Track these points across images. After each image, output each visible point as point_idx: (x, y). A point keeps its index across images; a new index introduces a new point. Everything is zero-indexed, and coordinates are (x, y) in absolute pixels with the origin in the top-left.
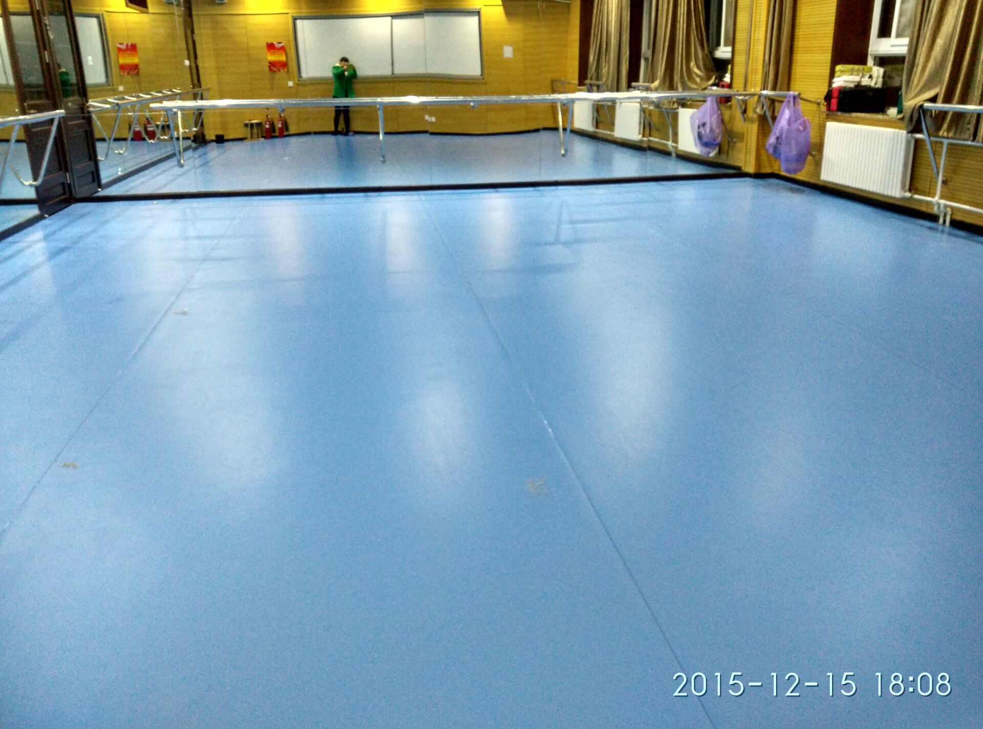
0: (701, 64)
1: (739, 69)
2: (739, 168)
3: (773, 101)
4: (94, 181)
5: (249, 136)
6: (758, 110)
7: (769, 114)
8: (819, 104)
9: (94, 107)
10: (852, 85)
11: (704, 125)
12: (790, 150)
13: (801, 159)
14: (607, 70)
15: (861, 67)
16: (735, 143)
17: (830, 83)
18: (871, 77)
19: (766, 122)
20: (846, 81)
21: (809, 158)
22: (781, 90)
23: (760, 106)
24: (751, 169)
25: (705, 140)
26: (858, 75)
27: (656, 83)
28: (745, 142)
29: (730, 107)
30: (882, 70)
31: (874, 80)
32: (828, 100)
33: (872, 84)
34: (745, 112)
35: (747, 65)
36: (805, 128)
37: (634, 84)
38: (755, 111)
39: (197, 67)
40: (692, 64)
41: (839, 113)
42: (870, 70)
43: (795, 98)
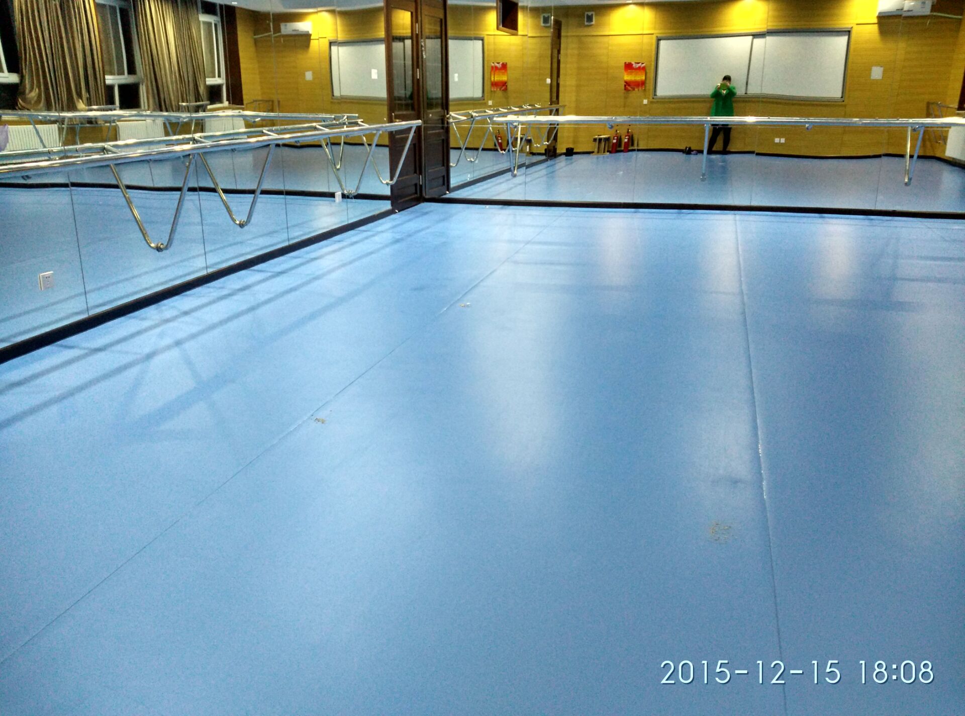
4: (444, 184)
5: (596, 150)
9: (454, 118)
39: (558, 85)
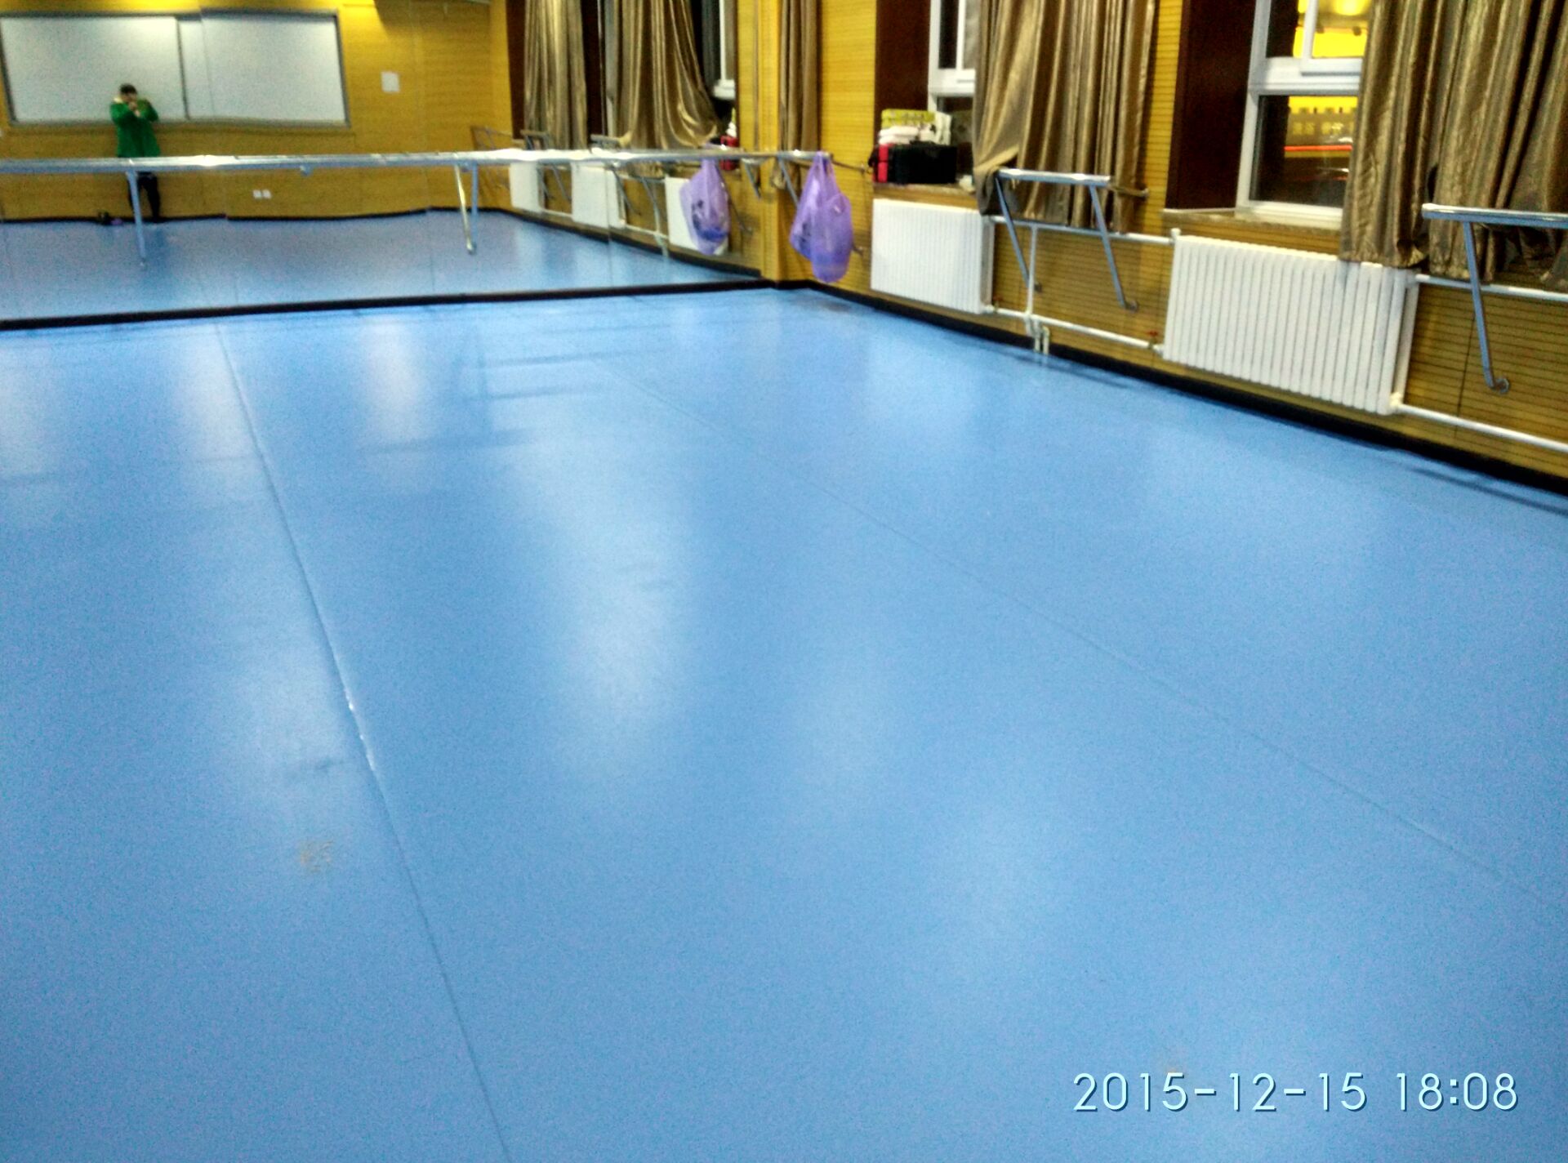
0: (694, 106)
1: (747, 116)
2: (756, 273)
3: (797, 167)
6: (777, 182)
7: (792, 188)
8: (862, 171)
10: (906, 141)
11: (700, 204)
12: (825, 244)
13: (841, 257)
14: (554, 114)
15: (918, 113)
16: (751, 233)
17: (876, 138)
18: (933, 129)
19: (788, 200)
20: (897, 136)
21: (854, 256)
22: (807, 149)
23: (780, 174)
24: (773, 274)
25: (704, 228)
26: (915, 125)
27: (627, 137)
28: (762, 231)
29: (740, 176)
30: (948, 118)
31: (939, 133)
32: (873, 164)
33: (936, 139)
34: (758, 184)
35: (756, 110)
36: (843, 208)
37: (594, 137)
38: (772, 184)
40: (681, 107)
41: (891, 185)
42: (932, 117)
43: (825, 162)
